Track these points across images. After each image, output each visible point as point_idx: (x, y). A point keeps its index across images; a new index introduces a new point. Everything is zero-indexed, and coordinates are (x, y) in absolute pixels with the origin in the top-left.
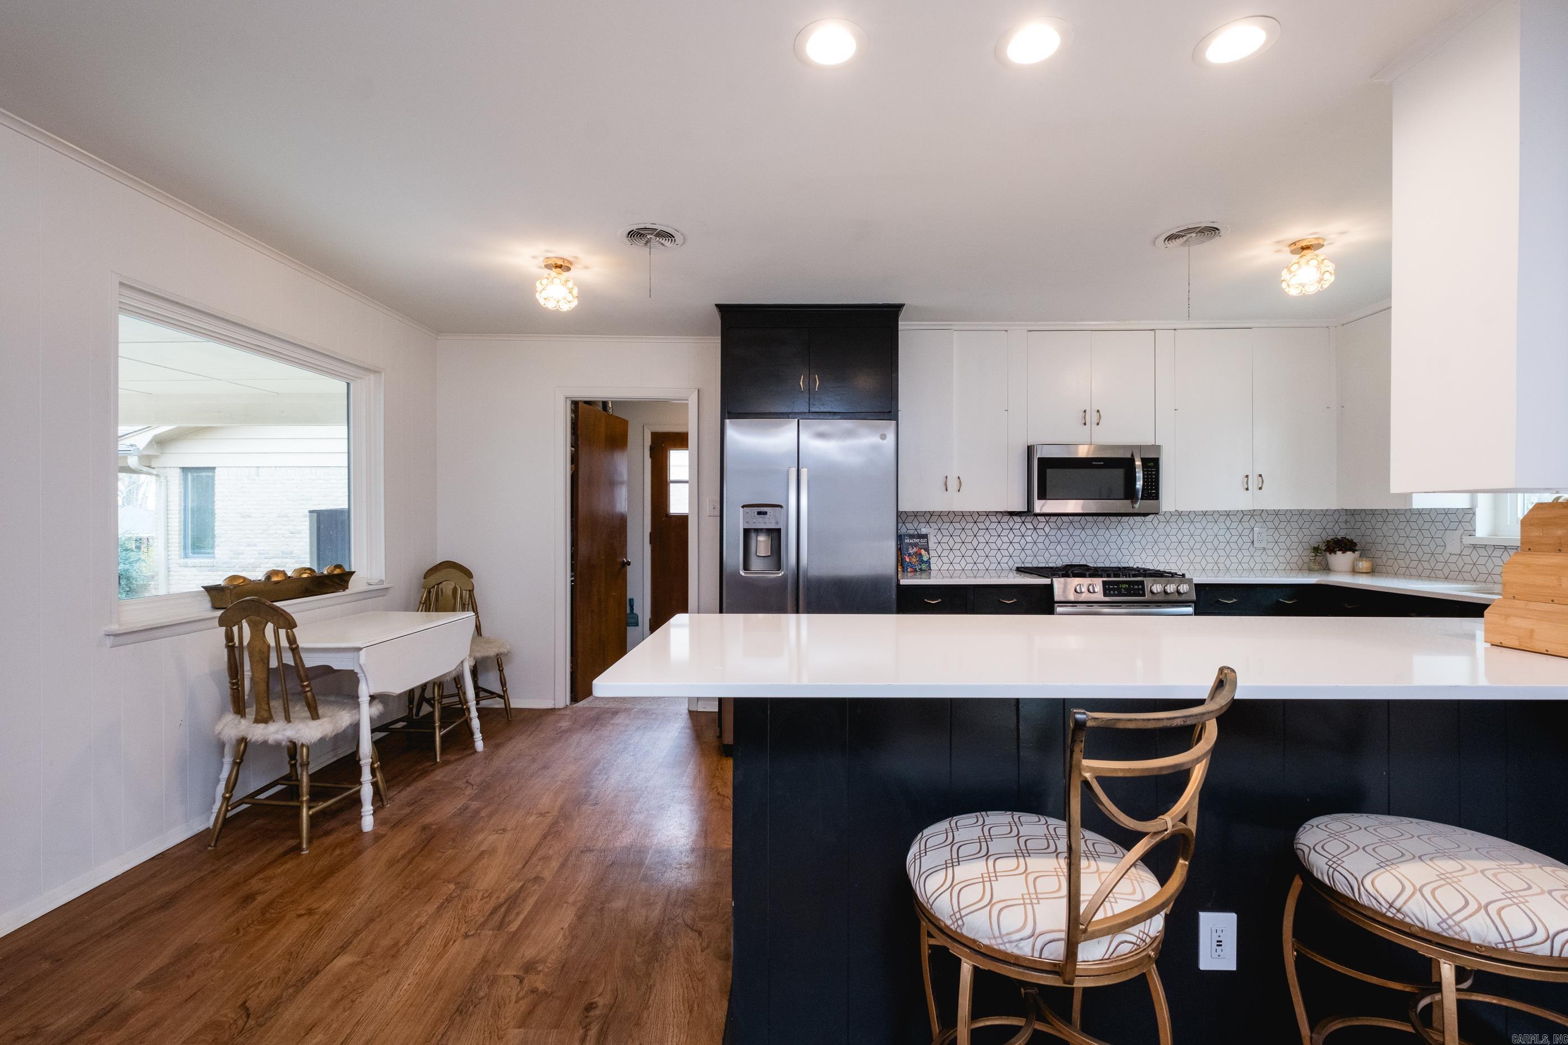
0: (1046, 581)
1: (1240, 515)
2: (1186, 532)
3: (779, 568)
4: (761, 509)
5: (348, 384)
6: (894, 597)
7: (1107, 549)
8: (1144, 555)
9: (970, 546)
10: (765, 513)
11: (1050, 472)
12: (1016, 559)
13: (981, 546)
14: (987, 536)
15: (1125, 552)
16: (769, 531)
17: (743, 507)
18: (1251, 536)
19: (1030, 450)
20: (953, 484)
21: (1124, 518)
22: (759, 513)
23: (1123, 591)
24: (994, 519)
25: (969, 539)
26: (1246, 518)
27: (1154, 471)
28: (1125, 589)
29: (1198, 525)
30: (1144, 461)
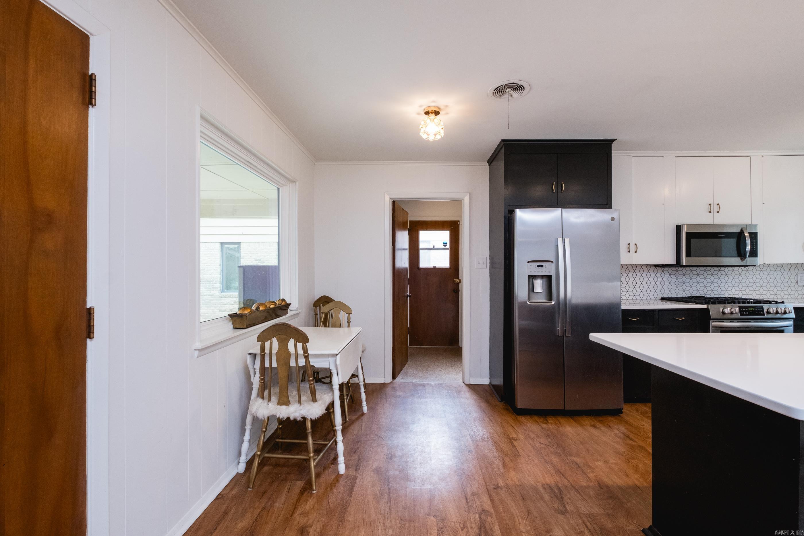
0: (704, 306)
1: (789, 266)
2: (758, 276)
3: (550, 299)
4: (540, 263)
5: (278, 189)
6: (621, 317)
7: (712, 287)
8: (733, 290)
9: (631, 285)
10: (542, 266)
11: (693, 241)
12: (659, 293)
13: (638, 285)
14: (642, 279)
15: (723, 288)
16: (542, 277)
17: (528, 262)
18: (796, 278)
19: (679, 228)
20: (632, 248)
21: (722, 268)
22: (538, 266)
23: (751, 312)
24: (645, 269)
25: (631, 281)
26: (793, 268)
27: (755, 240)
28: (752, 311)
29: (765, 272)
30: (750, 233)
